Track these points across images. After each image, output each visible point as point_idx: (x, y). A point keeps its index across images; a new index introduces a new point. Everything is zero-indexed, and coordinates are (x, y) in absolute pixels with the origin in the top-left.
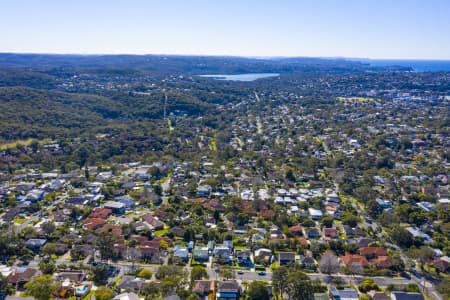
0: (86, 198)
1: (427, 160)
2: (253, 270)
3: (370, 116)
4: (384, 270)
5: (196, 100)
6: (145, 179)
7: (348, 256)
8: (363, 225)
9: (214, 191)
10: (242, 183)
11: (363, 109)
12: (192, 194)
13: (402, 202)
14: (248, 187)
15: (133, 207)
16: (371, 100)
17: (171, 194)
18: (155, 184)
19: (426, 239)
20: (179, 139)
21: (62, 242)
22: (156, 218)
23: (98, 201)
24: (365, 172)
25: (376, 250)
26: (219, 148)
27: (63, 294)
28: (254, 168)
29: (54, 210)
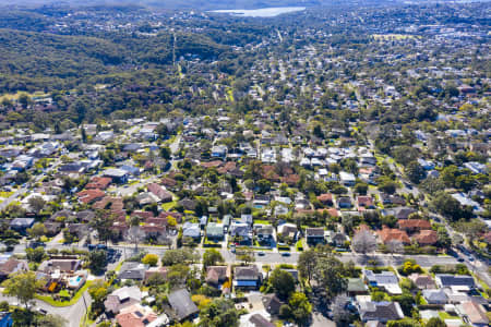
0: (83, 164)
1: (475, 110)
2: (275, 250)
3: (410, 56)
4: (428, 247)
5: (209, 42)
6: (152, 140)
7: (386, 230)
8: (403, 191)
9: (231, 152)
10: (263, 141)
11: (402, 49)
12: (206, 156)
13: (448, 163)
14: (270, 147)
15: (137, 174)
16: (411, 37)
17: (182, 157)
18: (163, 145)
19: (475, 207)
20: (191, 89)
21: (54, 221)
22: (163, 188)
23: (97, 169)
24: (404, 125)
25: (417, 223)
26: (237, 99)
27: (52, 288)
28: (276, 123)
29: (45, 181)
